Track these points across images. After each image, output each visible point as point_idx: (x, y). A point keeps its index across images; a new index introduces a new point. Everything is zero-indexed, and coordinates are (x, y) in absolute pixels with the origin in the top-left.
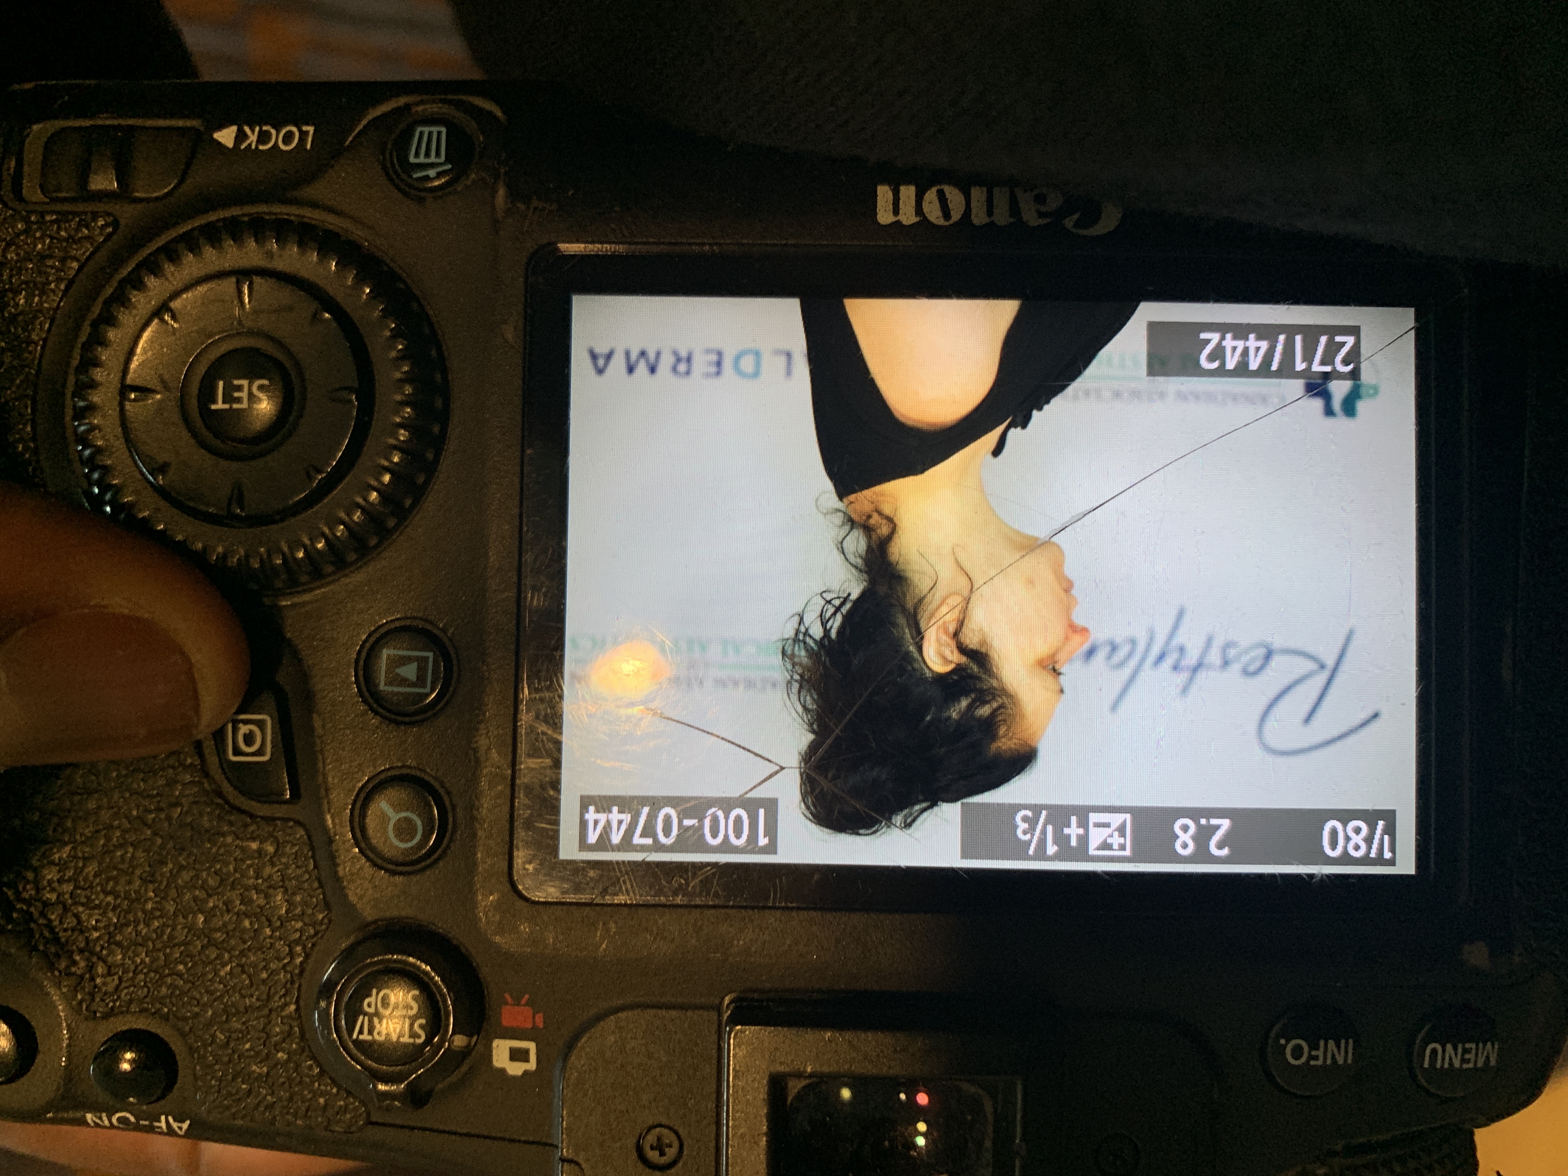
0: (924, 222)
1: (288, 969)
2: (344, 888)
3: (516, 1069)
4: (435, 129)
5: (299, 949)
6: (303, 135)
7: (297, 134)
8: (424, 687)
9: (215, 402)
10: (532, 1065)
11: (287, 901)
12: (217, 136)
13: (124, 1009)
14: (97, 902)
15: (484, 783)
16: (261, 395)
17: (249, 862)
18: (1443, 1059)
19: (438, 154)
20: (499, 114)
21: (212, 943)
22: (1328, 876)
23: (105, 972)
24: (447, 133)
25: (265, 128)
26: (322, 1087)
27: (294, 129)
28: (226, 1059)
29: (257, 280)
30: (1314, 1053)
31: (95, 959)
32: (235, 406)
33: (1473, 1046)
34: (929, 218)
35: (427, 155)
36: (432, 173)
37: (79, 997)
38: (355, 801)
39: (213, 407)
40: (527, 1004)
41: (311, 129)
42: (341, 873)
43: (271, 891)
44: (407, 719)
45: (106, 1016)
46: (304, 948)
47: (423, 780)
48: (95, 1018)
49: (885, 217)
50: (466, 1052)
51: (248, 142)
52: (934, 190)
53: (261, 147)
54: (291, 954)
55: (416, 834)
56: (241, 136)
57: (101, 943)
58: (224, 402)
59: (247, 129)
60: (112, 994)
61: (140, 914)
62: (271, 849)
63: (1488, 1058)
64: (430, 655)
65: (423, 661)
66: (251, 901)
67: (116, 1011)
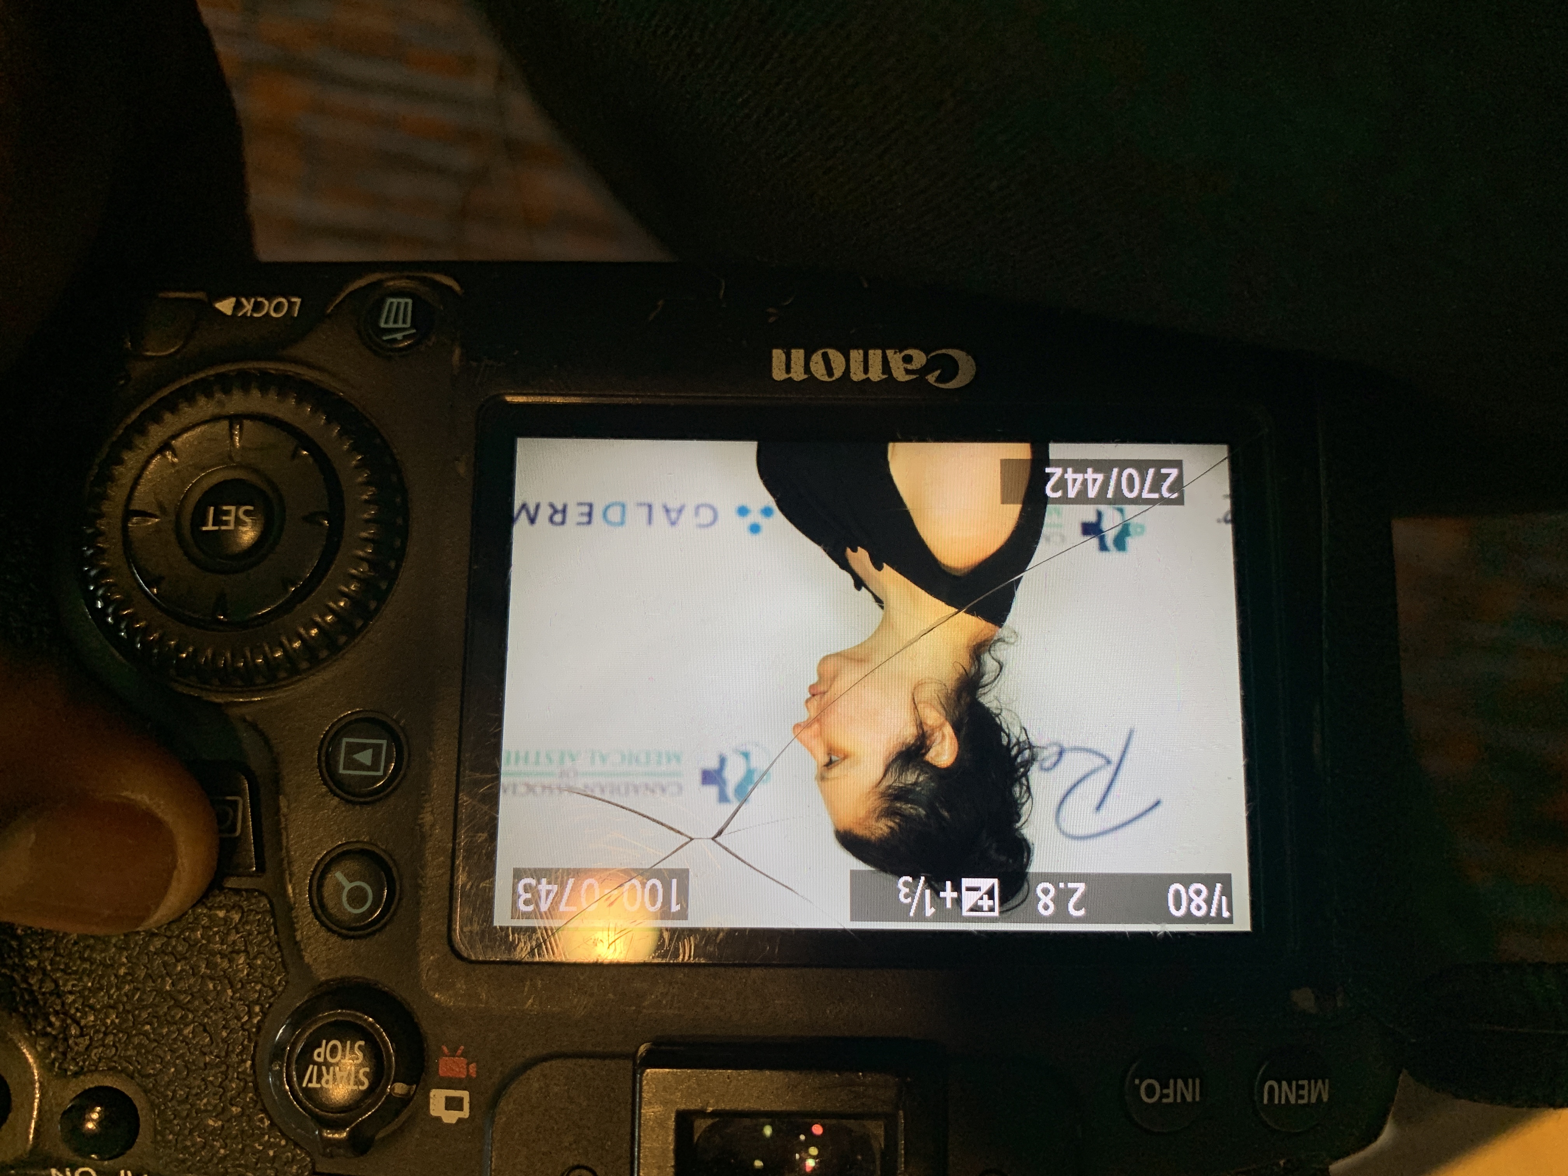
0: (812, 379)
1: (246, 1027)
2: (302, 950)
3: (451, 1117)
4: (402, 301)
5: (257, 1009)
6: (291, 305)
7: (286, 304)
8: (378, 770)
9: (205, 524)
10: (465, 1113)
11: (248, 964)
12: (219, 306)
13: (93, 1068)
14: (74, 968)
15: (428, 856)
16: (247, 519)
17: (215, 929)
18: (1280, 1097)
19: (404, 322)
20: (456, 287)
21: (178, 1004)
22: (1172, 933)
23: (78, 1033)
24: (413, 304)
25: (259, 299)
26: (272, 1140)
27: (283, 300)
28: (185, 1113)
29: (247, 423)
30: (1165, 1091)
31: (69, 1021)
32: (223, 528)
33: (1305, 1082)
34: (816, 375)
35: (395, 322)
36: (399, 336)
37: (53, 1055)
38: (314, 872)
39: (204, 529)
40: (462, 1055)
41: (297, 300)
42: (298, 938)
43: (234, 955)
44: (362, 800)
45: (76, 1074)
46: (262, 1006)
47: (374, 852)
48: (65, 1076)
49: (779, 374)
50: (405, 1100)
51: (245, 311)
52: (820, 352)
53: (255, 315)
54: (250, 1014)
55: (366, 902)
56: (238, 306)
57: (76, 1005)
58: (214, 525)
59: (244, 300)
60: (82, 1054)
61: (112, 978)
62: (236, 917)
63: (1320, 1094)
64: (384, 742)
65: (377, 749)
66: (216, 965)
67: (86, 1069)
